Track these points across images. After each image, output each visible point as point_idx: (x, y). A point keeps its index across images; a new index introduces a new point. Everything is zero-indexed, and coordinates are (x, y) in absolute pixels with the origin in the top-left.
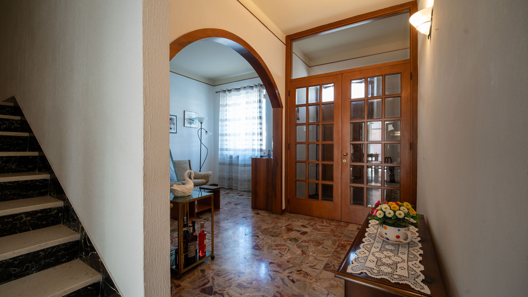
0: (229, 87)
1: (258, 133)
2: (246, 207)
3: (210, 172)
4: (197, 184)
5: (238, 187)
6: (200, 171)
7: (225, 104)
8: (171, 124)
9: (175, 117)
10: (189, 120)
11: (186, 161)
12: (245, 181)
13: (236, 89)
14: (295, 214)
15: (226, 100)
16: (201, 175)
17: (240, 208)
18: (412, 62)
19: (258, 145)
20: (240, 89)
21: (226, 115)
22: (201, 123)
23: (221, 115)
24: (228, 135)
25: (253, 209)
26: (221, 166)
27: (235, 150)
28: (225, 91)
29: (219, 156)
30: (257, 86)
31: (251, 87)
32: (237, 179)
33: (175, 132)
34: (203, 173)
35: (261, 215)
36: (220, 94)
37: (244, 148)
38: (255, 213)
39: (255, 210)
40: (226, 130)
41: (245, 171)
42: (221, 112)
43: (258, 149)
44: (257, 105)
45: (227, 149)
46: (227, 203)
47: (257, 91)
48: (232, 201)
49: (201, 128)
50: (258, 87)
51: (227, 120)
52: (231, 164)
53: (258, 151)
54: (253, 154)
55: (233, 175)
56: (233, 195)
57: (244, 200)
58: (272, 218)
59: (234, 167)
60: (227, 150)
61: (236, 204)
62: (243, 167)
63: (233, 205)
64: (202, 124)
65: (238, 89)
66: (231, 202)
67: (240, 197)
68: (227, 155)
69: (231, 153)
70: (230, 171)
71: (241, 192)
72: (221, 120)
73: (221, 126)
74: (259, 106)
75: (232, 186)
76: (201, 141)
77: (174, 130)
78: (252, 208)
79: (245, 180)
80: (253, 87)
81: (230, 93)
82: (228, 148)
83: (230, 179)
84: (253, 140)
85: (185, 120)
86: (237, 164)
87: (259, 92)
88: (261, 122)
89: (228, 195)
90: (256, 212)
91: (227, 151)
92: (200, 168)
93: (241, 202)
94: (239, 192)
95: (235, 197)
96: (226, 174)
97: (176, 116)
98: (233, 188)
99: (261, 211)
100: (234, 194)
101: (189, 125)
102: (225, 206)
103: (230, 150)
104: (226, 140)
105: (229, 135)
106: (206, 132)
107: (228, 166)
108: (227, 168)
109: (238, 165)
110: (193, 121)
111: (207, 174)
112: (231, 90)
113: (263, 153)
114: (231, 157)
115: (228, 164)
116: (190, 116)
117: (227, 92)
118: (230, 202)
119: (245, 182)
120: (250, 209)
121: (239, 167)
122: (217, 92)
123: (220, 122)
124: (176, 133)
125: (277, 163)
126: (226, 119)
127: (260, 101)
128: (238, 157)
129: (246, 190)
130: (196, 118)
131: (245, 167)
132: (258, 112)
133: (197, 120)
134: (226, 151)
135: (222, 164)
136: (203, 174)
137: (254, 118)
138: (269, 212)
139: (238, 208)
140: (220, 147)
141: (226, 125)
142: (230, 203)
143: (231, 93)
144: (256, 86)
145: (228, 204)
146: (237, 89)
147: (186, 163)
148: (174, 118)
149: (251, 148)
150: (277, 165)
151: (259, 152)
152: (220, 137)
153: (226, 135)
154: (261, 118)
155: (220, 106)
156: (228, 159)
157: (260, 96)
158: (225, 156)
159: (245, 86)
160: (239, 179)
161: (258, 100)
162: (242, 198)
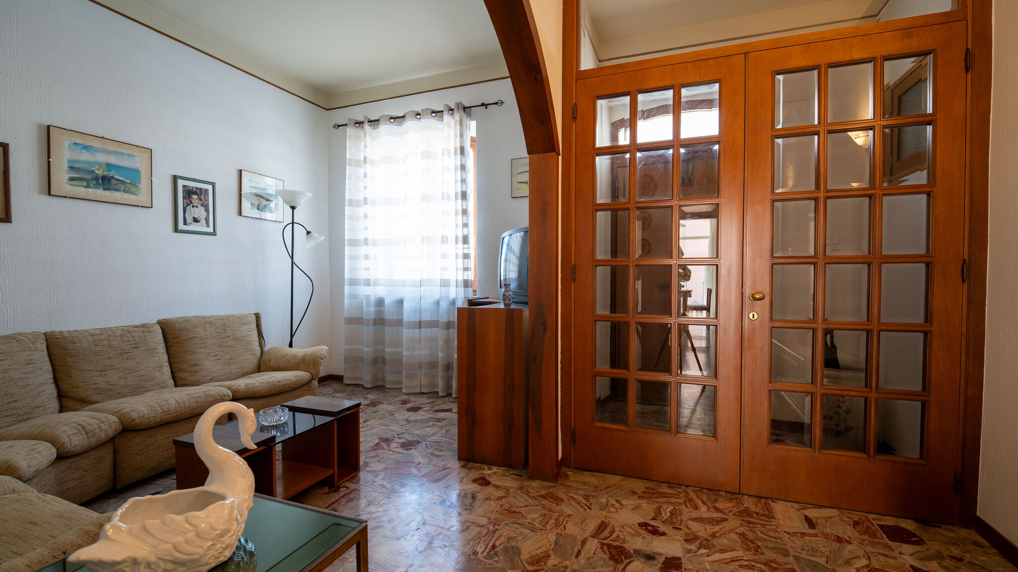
0: (374, 111)
1: (457, 238)
2: (440, 453)
3: (323, 349)
4: (282, 388)
5: (400, 382)
6: (291, 345)
7: (363, 159)
8: (197, 207)
9: (210, 187)
10: (256, 198)
11: (246, 316)
12: (420, 366)
13: (391, 118)
14: (595, 474)
15: (365, 146)
16: (295, 357)
17: (420, 459)
18: (969, 18)
19: (457, 269)
20: (404, 117)
21: (365, 187)
22: (293, 208)
23: (350, 190)
24: (370, 242)
25: (464, 463)
26: (350, 325)
27: (391, 284)
28: (361, 123)
29: (346, 301)
30: (452, 110)
31: (437, 113)
32: (398, 361)
33: (211, 230)
34: (299, 350)
35: (497, 487)
36: (348, 129)
37: (417, 277)
38: (475, 481)
39: (471, 464)
40: (366, 228)
41: (420, 340)
42: (350, 179)
43: (457, 280)
44: (454, 161)
45: (369, 280)
46: (377, 441)
47: (453, 125)
48: (392, 431)
49: (293, 223)
50: (455, 111)
51: (369, 201)
52: (380, 321)
53: (457, 287)
54: (444, 295)
55: (387, 350)
56: (391, 408)
57: (427, 427)
58: (534, 498)
59: (388, 330)
60: (368, 283)
61: (407, 445)
62: (414, 328)
63: (397, 450)
64: (295, 210)
65: (398, 119)
66: (389, 435)
67: (413, 416)
68: (368, 297)
69: (380, 291)
70: (379, 340)
71: (412, 398)
72: (350, 201)
73: (352, 218)
74: (459, 164)
75: (383, 379)
76: (292, 258)
77: (208, 226)
78: (460, 459)
79: (420, 364)
80: (442, 111)
81: (374, 129)
82: (372, 278)
83: (379, 361)
84: (444, 256)
85: (243, 199)
86: (400, 320)
87: (458, 127)
88: (464, 207)
89: (375, 409)
90: (475, 474)
91: (369, 285)
92: (292, 336)
93: (419, 437)
94: (404, 397)
95: (396, 415)
96: (366, 350)
97: (213, 185)
98: (387, 386)
99: (489, 469)
100: (391, 404)
101: (255, 213)
102: (373, 453)
103: (376, 283)
104: (367, 257)
105: (375, 243)
106: (308, 233)
107: (371, 328)
108: (367, 333)
109: (399, 322)
110: (267, 200)
111: (312, 355)
112: (378, 120)
113: (471, 290)
114: (380, 302)
115: (371, 323)
116: (258, 186)
117: (367, 126)
118: (385, 437)
119: (420, 368)
120: (455, 464)
121: (405, 331)
122: (339, 126)
123: (347, 208)
124: (214, 233)
125: (545, 324)
126: (365, 199)
127: (462, 151)
128: (401, 302)
129: (423, 391)
130: (279, 193)
131: (420, 328)
132: (456, 181)
133: (280, 200)
134: (366, 288)
135: (355, 321)
136: (302, 354)
137: (445, 196)
138: (516, 472)
139: (417, 461)
140: (347, 275)
141: (366, 216)
142: (387, 440)
143: (377, 128)
144: (450, 110)
145: (382, 444)
146: (395, 118)
147: (245, 324)
148: (206, 191)
149: (438, 276)
150: (545, 330)
151: (461, 290)
152: (347, 248)
153: (366, 242)
154: (464, 195)
155: (347, 161)
156: (372, 309)
157: (462, 136)
158: (364, 301)
159: (419, 110)
160: (404, 361)
161: (455, 148)
162: (418, 418)
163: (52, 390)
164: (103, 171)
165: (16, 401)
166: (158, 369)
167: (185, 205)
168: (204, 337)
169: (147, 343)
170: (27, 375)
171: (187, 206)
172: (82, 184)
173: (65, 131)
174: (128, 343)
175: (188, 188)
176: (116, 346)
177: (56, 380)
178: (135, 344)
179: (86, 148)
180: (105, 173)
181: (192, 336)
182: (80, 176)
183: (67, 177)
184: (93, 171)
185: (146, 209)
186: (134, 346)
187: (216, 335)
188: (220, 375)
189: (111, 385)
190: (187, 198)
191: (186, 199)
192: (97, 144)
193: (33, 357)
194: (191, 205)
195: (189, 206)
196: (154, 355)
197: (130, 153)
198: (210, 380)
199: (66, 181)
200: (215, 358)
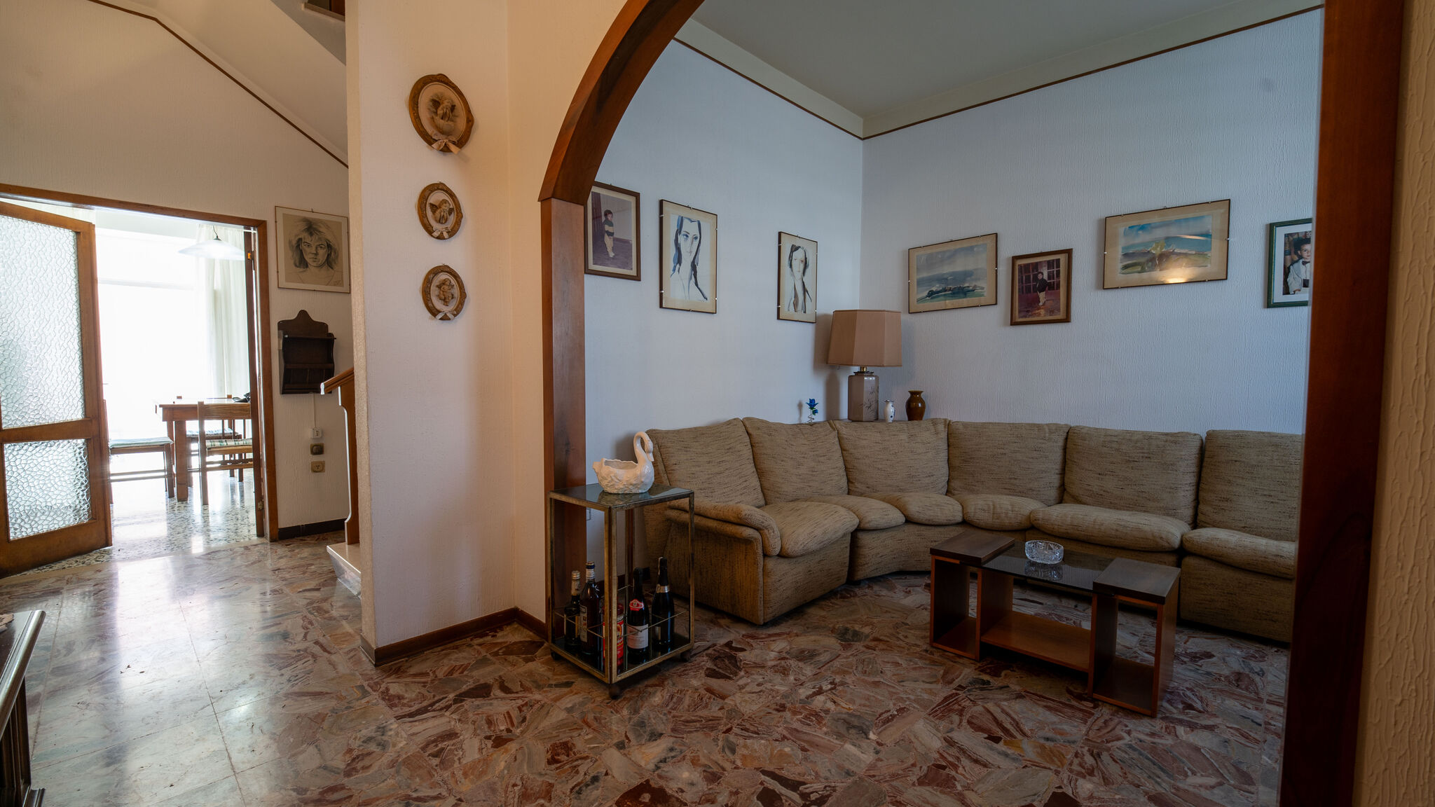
163: (1055, 480)
164: (1161, 249)
165: (1015, 479)
166: (1169, 490)
167: (1288, 264)
168: (1254, 463)
169: (1164, 455)
170: (1031, 460)
171: (1292, 264)
172: (1136, 270)
173: (1120, 218)
174: (1140, 451)
175: (1296, 237)
176: (1124, 451)
177: (1063, 472)
178: (1149, 453)
179: (1142, 228)
180: (1163, 250)
181: (1234, 458)
182: (1134, 261)
183: (1120, 265)
184: (1149, 251)
185: (1220, 283)
186: (1146, 455)
187: (1279, 464)
188: (1266, 526)
189: (1104, 491)
190: (1293, 253)
191: (1290, 254)
192: (1155, 219)
193: (1043, 446)
194: (1301, 261)
195: (1296, 265)
196: (1169, 471)
197: (1197, 214)
198: (1245, 527)
199: (1119, 270)
200: (1265, 499)
